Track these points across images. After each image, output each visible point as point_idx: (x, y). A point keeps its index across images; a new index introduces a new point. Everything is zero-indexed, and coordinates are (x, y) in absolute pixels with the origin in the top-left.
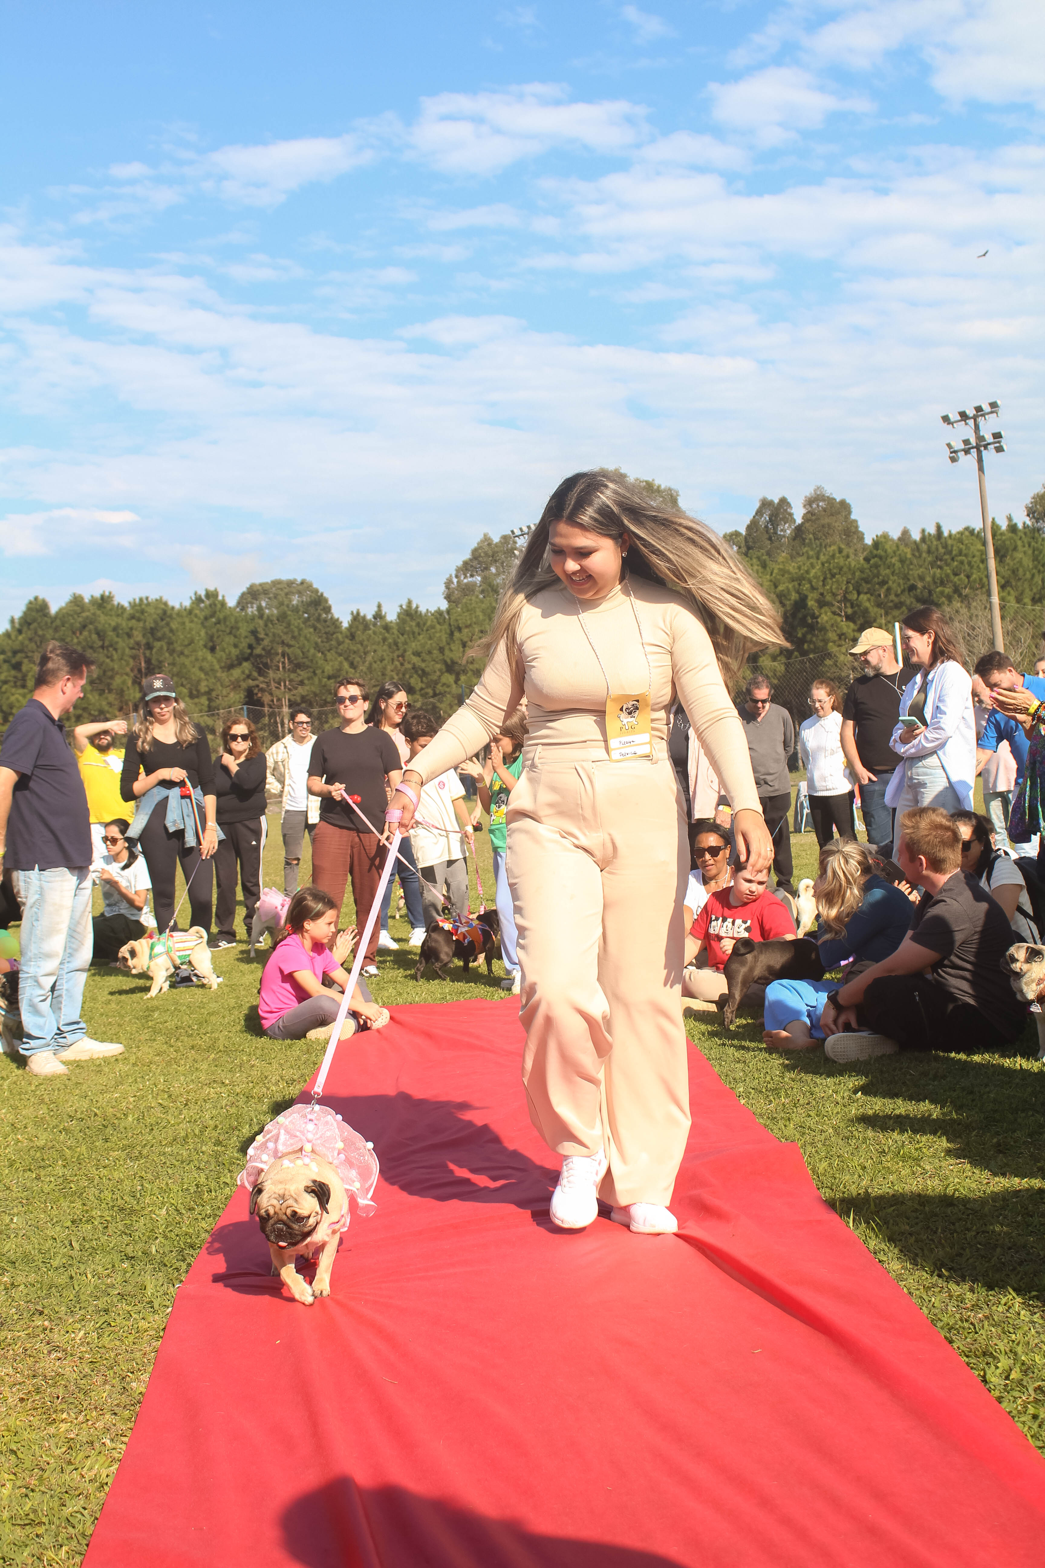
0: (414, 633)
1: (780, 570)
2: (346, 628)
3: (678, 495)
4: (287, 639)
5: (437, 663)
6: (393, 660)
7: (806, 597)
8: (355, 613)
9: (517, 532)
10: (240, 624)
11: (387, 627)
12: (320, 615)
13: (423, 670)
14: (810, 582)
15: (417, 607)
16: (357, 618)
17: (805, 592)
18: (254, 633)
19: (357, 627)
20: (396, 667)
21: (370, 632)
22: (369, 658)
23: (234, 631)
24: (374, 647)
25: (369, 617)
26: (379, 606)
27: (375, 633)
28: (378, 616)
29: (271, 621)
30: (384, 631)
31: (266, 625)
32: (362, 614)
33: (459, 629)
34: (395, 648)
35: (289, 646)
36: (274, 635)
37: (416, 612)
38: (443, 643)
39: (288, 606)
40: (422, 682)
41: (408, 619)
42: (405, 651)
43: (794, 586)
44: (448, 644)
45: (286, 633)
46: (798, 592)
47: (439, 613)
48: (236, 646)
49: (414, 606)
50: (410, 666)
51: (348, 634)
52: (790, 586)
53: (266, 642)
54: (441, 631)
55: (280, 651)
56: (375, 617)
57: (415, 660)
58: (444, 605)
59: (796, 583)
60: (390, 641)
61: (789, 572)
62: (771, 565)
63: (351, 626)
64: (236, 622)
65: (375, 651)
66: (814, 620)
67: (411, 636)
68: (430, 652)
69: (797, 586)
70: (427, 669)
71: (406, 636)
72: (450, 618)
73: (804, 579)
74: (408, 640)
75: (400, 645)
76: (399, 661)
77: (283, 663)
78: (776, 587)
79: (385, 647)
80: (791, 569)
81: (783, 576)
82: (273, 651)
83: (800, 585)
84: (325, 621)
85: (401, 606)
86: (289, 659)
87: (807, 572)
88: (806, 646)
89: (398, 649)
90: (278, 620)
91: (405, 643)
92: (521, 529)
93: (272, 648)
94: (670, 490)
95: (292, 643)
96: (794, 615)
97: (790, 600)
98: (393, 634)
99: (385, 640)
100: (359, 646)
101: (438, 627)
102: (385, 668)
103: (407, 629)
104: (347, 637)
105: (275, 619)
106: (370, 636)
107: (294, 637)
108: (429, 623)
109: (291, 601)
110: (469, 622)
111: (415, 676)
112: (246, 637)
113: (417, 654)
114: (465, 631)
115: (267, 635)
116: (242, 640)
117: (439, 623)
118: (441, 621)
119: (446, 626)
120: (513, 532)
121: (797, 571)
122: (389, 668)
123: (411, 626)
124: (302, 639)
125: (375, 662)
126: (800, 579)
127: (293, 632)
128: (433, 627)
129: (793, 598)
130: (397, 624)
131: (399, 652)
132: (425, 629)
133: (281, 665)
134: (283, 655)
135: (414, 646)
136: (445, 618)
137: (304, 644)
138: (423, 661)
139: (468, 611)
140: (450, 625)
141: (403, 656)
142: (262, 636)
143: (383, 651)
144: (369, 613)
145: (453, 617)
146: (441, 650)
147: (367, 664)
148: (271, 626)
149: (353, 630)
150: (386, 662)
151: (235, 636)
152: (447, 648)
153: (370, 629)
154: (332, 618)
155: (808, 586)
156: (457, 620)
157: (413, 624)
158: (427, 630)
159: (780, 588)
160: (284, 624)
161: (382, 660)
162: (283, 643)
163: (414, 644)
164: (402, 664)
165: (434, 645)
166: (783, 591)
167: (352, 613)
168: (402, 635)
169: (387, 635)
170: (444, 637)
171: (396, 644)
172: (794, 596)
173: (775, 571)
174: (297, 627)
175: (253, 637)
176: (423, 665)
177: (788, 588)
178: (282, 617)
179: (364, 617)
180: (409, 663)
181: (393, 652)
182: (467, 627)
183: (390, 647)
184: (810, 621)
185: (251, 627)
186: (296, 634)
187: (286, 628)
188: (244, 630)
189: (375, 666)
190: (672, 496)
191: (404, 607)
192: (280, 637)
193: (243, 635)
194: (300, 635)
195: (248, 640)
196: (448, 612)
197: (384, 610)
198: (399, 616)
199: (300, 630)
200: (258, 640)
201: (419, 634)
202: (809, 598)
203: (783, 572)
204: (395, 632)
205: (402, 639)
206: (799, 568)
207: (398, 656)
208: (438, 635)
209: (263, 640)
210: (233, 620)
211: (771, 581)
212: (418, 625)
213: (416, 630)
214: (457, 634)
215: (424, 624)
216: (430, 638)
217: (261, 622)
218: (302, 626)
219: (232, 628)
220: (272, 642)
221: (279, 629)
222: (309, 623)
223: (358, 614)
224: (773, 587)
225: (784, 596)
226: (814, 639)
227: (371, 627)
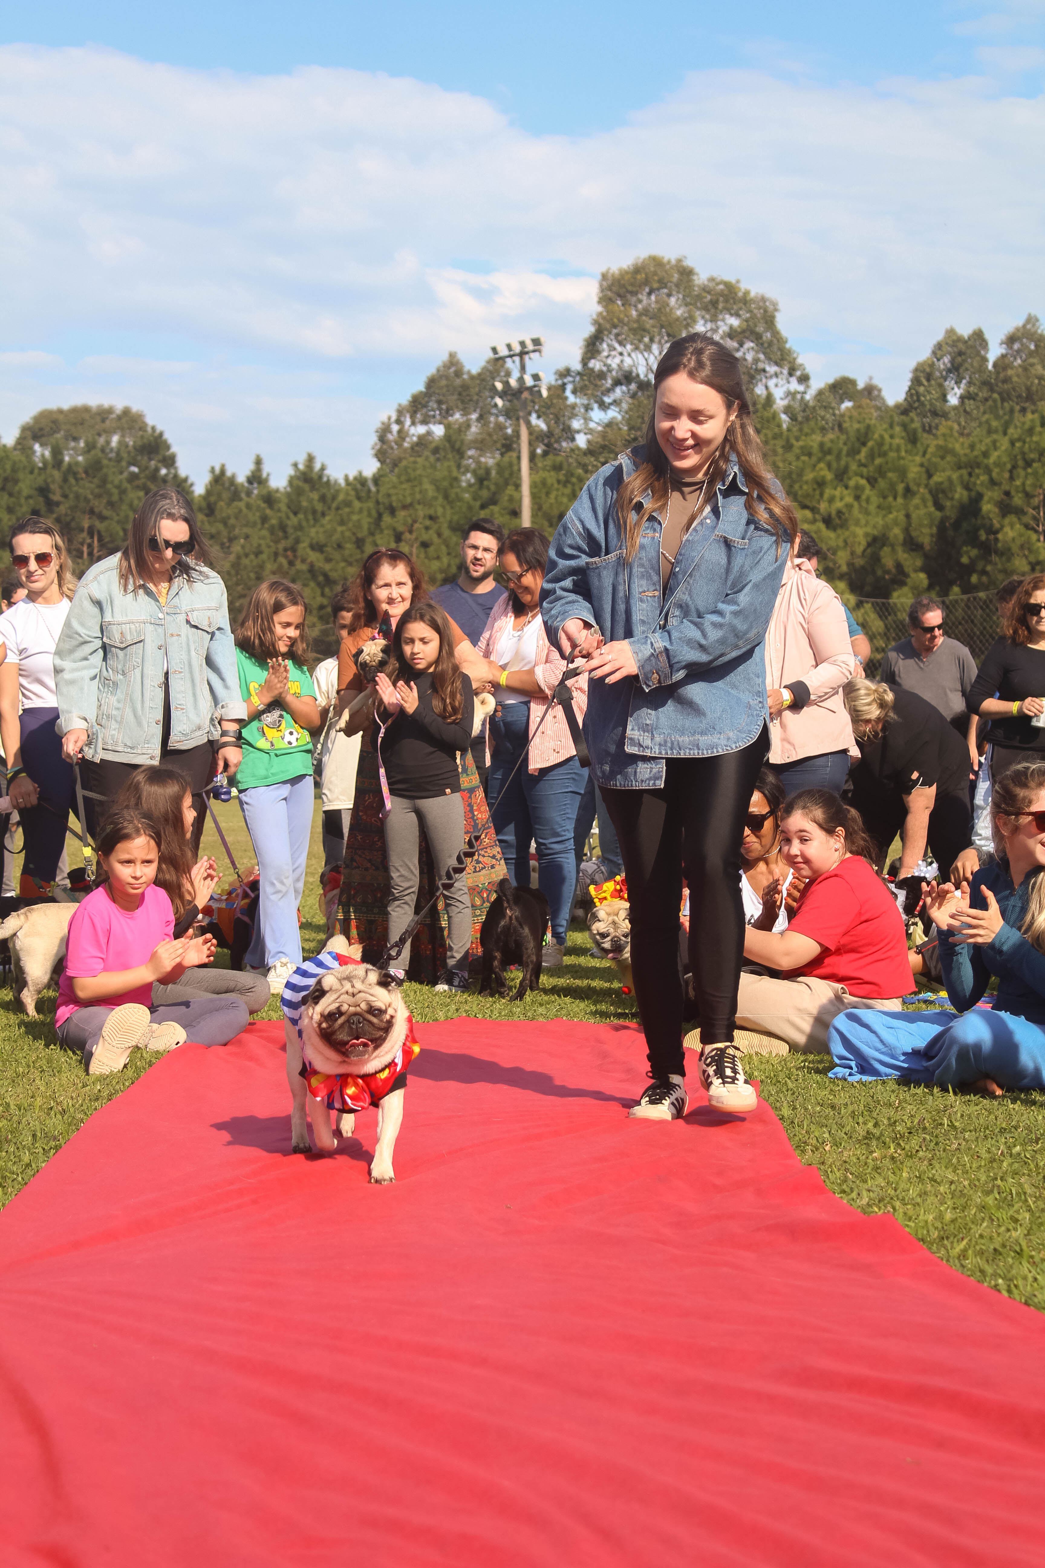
0: (314, 512)
1: (939, 447)
2: (200, 496)
3: (776, 310)
4: (100, 505)
5: (350, 564)
6: (276, 554)
7: (980, 496)
8: (217, 470)
9: (503, 352)
10: (21, 475)
11: (269, 499)
12: (157, 470)
13: (326, 576)
14: (988, 471)
15: (323, 469)
16: (219, 479)
17: (979, 488)
18: (44, 491)
19: (219, 495)
20: (281, 566)
21: (241, 504)
22: (236, 548)
23: (9, 485)
24: (246, 530)
25: (241, 479)
26: (258, 462)
27: (248, 506)
28: (257, 478)
29: (75, 474)
30: (263, 505)
31: (65, 480)
32: (229, 473)
33: (392, 511)
34: (281, 534)
35: (102, 518)
36: (77, 497)
37: (320, 477)
38: (363, 533)
39: (103, 450)
40: (323, 595)
41: (307, 487)
42: (297, 541)
43: (961, 476)
44: (372, 534)
45: (99, 496)
46: (967, 487)
47: (361, 481)
48: (10, 510)
49: (317, 466)
50: (304, 567)
51: (204, 505)
52: (955, 476)
53: (62, 509)
54: (361, 510)
55: (86, 524)
56: (250, 481)
57: (314, 557)
58: (370, 467)
59: (964, 472)
60: (274, 521)
61: (952, 452)
62: (925, 438)
63: (209, 492)
64: (14, 470)
65: (247, 537)
66: (992, 537)
67: (310, 517)
68: (339, 546)
69: (966, 477)
70: (333, 575)
71: (301, 516)
72: (378, 491)
73: (978, 465)
74: (304, 524)
75: (290, 530)
76: (286, 557)
77: (90, 546)
78: (930, 476)
79: (265, 533)
80: (957, 447)
81: (943, 458)
82: (73, 525)
83: (970, 475)
84: (164, 480)
85: (295, 465)
86: (100, 540)
87: (986, 454)
88: (974, 579)
89: (286, 538)
90: (86, 472)
91: (300, 528)
92: (509, 346)
93: (73, 519)
94: (763, 299)
95: (107, 513)
96: (957, 525)
97: (952, 499)
98: (279, 510)
99: (264, 519)
100: (220, 526)
101: (357, 504)
102: (261, 567)
103: (305, 504)
104: (200, 509)
105: (80, 470)
106: (240, 511)
107: (111, 504)
108: (341, 497)
109: (108, 442)
110: (409, 500)
111: (312, 584)
112: (29, 497)
113: (318, 547)
114: (402, 514)
115: (65, 496)
116: (23, 501)
117: (359, 498)
118: (363, 494)
119: (371, 504)
120: (494, 350)
121: (968, 451)
122: (269, 566)
123: (311, 501)
124: (124, 507)
125: (247, 555)
126: (971, 466)
127: (110, 494)
128: (348, 504)
129: (957, 496)
130: (288, 495)
131: (288, 543)
132: (334, 505)
133: (85, 549)
134: (91, 532)
135: (315, 533)
136: (369, 491)
137: (127, 517)
138: (328, 560)
139: (409, 480)
140: (378, 502)
141: (294, 549)
142: (56, 497)
143: (261, 537)
144: (241, 472)
145: (383, 490)
146: (359, 543)
147: (232, 557)
148: (72, 481)
149: (212, 499)
150: (264, 556)
151: (11, 495)
152: (369, 540)
153: (241, 500)
154: (176, 476)
155: (984, 478)
156: (389, 495)
157: (315, 496)
158: (338, 509)
159: (937, 478)
160: (96, 481)
161: (258, 553)
162: (92, 512)
163: (313, 531)
164: (291, 563)
165: (347, 534)
166: (942, 483)
167: (213, 470)
168: (295, 514)
169: (268, 512)
170: (366, 522)
171: (283, 527)
172: (960, 494)
173: (930, 450)
174: (118, 487)
175: (41, 499)
176: (327, 567)
177: (950, 479)
178: (94, 468)
179: (233, 477)
180: (303, 561)
181: (277, 542)
182: (405, 507)
183: (272, 531)
184: (983, 536)
185: (40, 481)
186: (115, 498)
187: (99, 487)
188: (26, 486)
189: (245, 561)
190: (766, 311)
191: (301, 467)
192: (87, 500)
193: (25, 492)
194: (121, 500)
195: (31, 501)
196: (376, 480)
197: (266, 469)
198: (291, 482)
199: (123, 492)
200: (51, 505)
201: (323, 515)
202: (986, 498)
203: (944, 452)
204: (284, 508)
205: (294, 520)
206: (972, 447)
207: (286, 550)
208: (355, 517)
209: (58, 504)
210: (8, 467)
211: (922, 465)
212: (323, 498)
213: (319, 507)
214: (387, 519)
215: (334, 498)
216: (342, 523)
217: (57, 475)
218: (126, 485)
219: (6, 480)
220: (73, 508)
221: (87, 488)
222: (137, 483)
223: (223, 471)
224: (924, 476)
225: (943, 492)
226: (989, 568)
227: (243, 495)
